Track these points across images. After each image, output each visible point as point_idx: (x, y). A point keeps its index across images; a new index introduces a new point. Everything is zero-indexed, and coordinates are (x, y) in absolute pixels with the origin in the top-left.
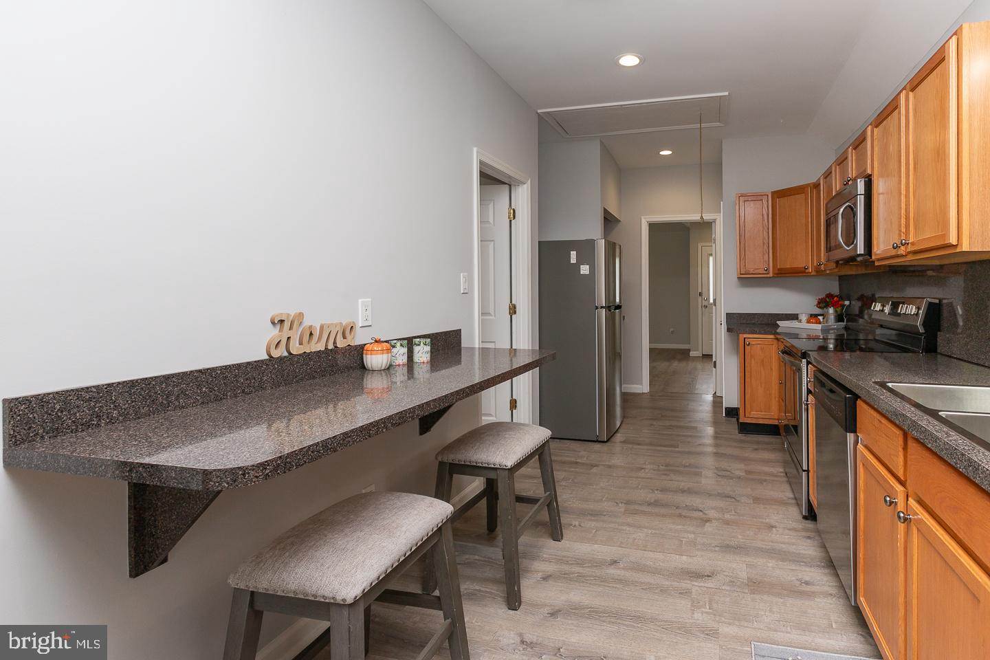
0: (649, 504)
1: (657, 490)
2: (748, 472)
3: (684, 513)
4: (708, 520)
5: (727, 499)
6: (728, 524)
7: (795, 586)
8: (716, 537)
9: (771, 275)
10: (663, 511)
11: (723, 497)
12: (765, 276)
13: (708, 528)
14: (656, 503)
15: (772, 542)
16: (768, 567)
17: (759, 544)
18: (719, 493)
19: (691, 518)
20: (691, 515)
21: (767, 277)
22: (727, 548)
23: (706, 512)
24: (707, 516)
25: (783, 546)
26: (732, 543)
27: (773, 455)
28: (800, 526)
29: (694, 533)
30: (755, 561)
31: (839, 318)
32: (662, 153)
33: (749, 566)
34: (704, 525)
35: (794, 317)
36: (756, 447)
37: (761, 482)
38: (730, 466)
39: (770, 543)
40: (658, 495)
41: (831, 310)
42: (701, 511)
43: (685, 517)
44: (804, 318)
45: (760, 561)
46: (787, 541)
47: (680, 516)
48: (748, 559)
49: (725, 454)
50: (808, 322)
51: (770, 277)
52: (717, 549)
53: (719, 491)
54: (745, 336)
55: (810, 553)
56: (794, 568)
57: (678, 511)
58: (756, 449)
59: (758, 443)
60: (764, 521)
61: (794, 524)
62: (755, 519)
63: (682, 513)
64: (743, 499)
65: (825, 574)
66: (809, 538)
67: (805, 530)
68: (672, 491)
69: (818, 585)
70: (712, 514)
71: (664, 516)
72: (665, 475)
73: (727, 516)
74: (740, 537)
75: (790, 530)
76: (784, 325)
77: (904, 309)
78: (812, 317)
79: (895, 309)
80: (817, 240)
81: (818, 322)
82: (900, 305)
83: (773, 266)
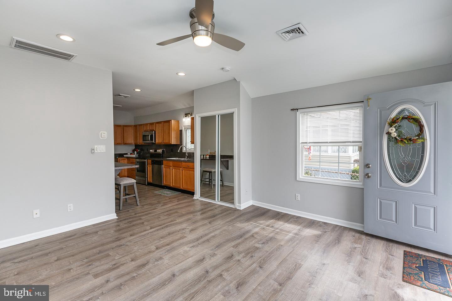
9: (123, 144)
31: (137, 154)
35: (127, 154)
41: (136, 152)
44: (129, 154)
50: (130, 155)
76: (125, 156)
77: (157, 151)
78: (131, 154)
79: (156, 151)
80: (136, 138)
81: (133, 155)
82: (157, 150)
83: (123, 142)
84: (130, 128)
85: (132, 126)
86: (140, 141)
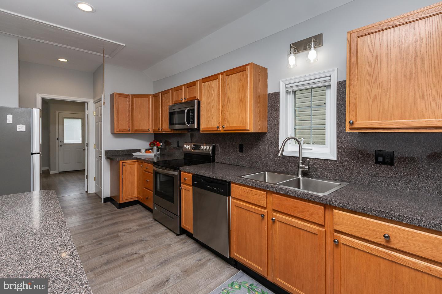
0: (106, 264)
1: (103, 254)
2: (140, 226)
3: (129, 258)
4: (143, 256)
5: (142, 242)
6: (153, 253)
7: (198, 264)
8: (153, 262)
9: (131, 132)
10: (116, 263)
11: (139, 242)
12: (128, 133)
13: (147, 259)
14: (108, 262)
15: (175, 251)
16: (183, 262)
17: (172, 255)
18: (136, 241)
19: (134, 259)
20: (133, 258)
21: (129, 133)
22: (163, 264)
23: (138, 253)
24: (141, 255)
25: (180, 250)
26: (163, 260)
27: (142, 214)
28: (178, 240)
29: (143, 266)
30: (177, 263)
31: (158, 151)
32: (60, 60)
33: (177, 266)
34: (143, 260)
35: (139, 151)
36: (132, 213)
37: (149, 228)
38: (129, 226)
39: (176, 252)
40: (106, 257)
41: (155, 147)
42: (136, 253)
43: (131, 260)
44: (143, 151)
45: (179, 261)
46: (179, 248)
47: (128, 261)
48: (174, 263)
49: (121, 221)
50: (146, 153)
51: (130, 133)
52: (159, 267)
53: (135, 240)
54: (123, 162)
55: (190, 248)
56: (191, 257)
57: (125, 259)
58: (133, 214)
59: (131, 211)
60: (165, 244)
61: (176, 239)
62: (161, 245)
63: (128, 260)
64: (149, 239)
65: (202, 253)
66: (185, 242)
67: (181, 240)
68: (112, 251)
69: (203, 259)
70: (142, 252)
71: (120, 266)
72: (100, 244)
73: (149, 250)
74: (163, 256)
75: (176, 243)
76: (135, 154)
77: (202, 148)
78: (147, 150)
79: (196, 147)
80: (156, 119)
81: (150, 153)
82: (200, 146)
83: (132, 128)
84: (146, 100)
85: (150, 95)
86: (164, 126)
